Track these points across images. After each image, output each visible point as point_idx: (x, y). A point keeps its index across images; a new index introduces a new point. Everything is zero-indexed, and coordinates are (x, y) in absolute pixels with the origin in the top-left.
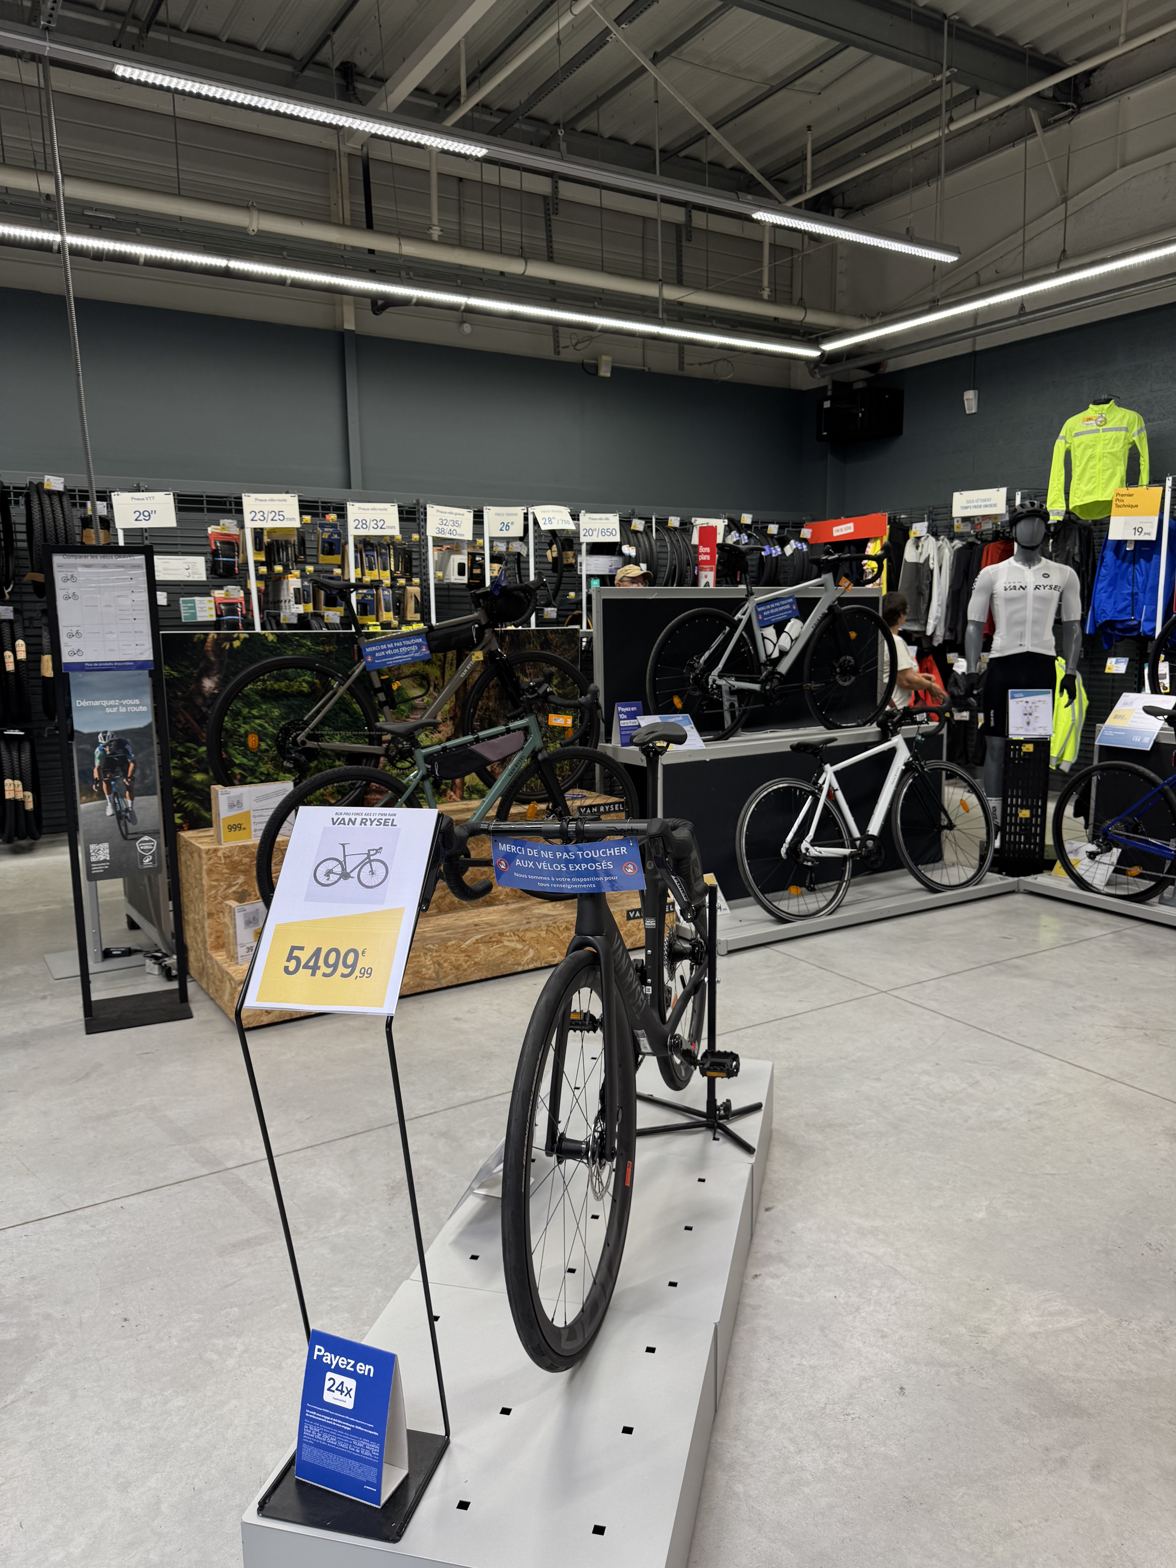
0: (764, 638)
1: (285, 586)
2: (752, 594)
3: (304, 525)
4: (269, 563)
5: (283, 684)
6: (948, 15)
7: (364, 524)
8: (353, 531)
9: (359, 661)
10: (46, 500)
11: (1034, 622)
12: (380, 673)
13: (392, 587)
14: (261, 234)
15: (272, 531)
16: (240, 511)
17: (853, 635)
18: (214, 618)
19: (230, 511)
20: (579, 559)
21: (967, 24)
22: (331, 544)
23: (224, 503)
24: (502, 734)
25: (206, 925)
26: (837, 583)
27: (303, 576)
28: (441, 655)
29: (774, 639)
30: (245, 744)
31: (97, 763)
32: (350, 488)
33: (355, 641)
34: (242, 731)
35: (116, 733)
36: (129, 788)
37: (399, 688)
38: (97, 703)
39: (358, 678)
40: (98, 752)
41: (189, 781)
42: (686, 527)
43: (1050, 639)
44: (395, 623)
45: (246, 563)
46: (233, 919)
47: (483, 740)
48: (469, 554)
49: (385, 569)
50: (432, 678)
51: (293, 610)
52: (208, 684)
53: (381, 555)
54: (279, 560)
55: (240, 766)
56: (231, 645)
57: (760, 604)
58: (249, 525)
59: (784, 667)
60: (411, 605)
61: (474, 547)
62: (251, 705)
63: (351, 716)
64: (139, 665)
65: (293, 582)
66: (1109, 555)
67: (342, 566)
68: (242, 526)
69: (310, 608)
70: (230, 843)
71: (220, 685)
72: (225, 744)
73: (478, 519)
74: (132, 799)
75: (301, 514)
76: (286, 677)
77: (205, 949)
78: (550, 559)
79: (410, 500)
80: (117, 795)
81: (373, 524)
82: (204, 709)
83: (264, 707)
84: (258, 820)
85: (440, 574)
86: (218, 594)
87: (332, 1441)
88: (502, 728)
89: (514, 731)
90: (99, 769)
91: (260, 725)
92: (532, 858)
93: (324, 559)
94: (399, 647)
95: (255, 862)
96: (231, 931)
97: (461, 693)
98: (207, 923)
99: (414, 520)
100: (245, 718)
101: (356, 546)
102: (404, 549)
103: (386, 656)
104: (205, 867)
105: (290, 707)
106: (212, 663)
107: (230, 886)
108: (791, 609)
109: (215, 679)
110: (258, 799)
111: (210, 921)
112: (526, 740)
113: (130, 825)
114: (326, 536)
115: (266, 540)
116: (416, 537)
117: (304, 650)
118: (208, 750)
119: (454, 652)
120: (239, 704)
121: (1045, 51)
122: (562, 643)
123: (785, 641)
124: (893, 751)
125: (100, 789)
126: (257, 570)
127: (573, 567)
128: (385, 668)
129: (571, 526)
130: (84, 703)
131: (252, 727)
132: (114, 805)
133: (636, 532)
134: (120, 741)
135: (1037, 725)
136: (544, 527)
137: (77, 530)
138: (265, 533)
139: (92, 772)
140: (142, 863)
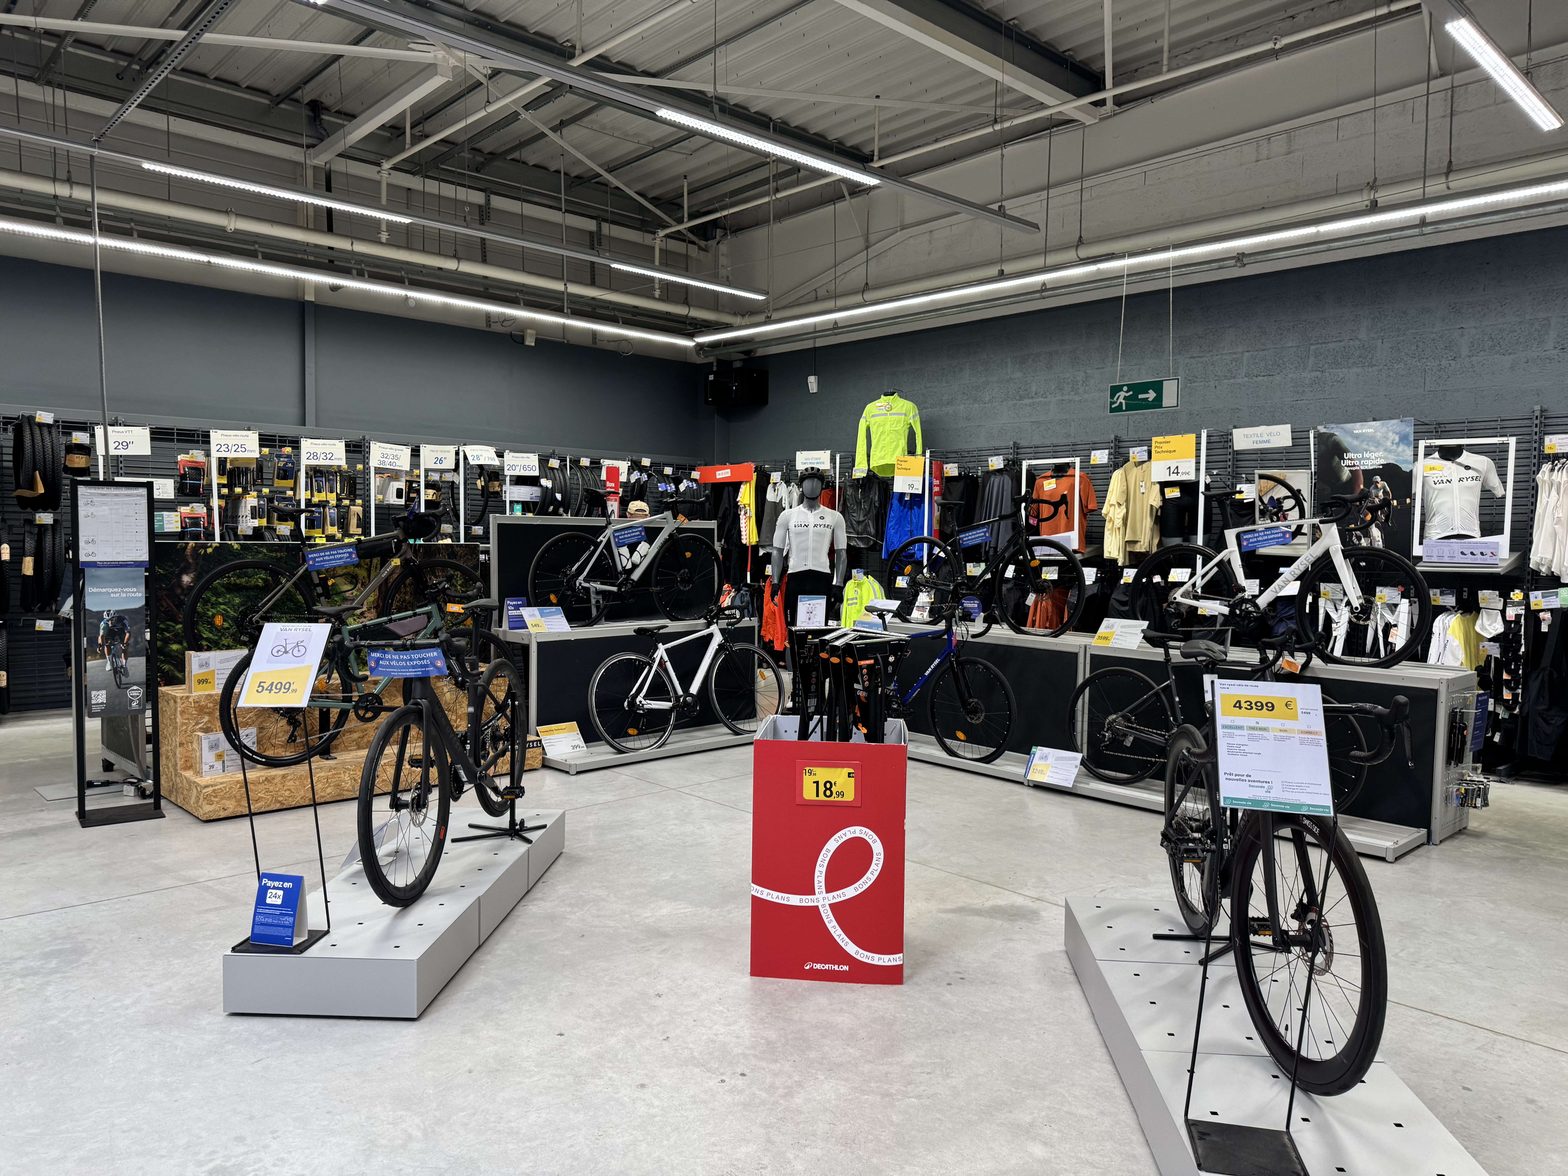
0: (620, 555)
1: (243, 504)
2: (610, 524)
3: (262, 456)
4: (230, 486)
5: (243, 580)
6: (773, 118)
7: (315, 456)
8: (304, 462)
9: (303, 564)
10: (37, 431)
11: (814, 550)
12: (319, 573)
13: (337, 506)
14: (237, 231)
15: (234, 460)
16: (208, 443)
17: (688, 555)
18: (179, 530)
19: (197, 442)
20: (504, 488)
21: (788, 125)
22: (285, 471)
23: (193, 435)
24: (410, 617)
25: (178, 752)
26: (675, 517)
27: (259, 497)
28: (368, 560)
29: (628, 556)
30: (212, 624)
31: (101, 632)
32: (305, 425)
33: (301, 550)
34: (210, 613)
35: (117, 611)
36: (125, 651)
37: (333, 584)
38: (104, 590)
39: (301, 576)
40: (102, 625)
41: (167, 650)
42: (596, 465)
43: (826, 561)
44: (339, 536)
45: (210, 485)
46: (200, 744)
47: (395, 620)
48: (407, 481)
49: (332, 492)
50: (361, 577)
51: (249, 524)
52: (186, 579)
53: (329, 480)
54: (239, 483)
55: (207, 639)
56: (206, 551)
57: (616, 531)
58: (215, 455)
59: (636, 576)
60: (354, 521)
61: (412, 476)
62: (218, 595)
63: (295, 605)
64: (137, 564)
65: (251, 501)
66: (895, 502)
67: (294, 489)
68: (208, 455)
69: (264, 522)
70: (198, 692)
71: (196, 580)
72: (197, 623)
73: (416, 453)
74: (126, 659)
75: (261, 446)
76: (246, 575)
77: (176, 770)
78: (480, 487)
79: (356, 436)
80: (115, 656)
81: (322, 456)
82: (182, 597)
83: (228, 596)
84: (221, 676)
85: (381, 497)
86: (184, 510)
87: (270, 920)
88: (410, 613)
89: (420, 615)
90: (102, 637)
91: (224, 610)
92: (388, 660)
93: (279, 483)
94: (334, 555)
95: (218, 707)
96: (198, 754)
97: (383, 589)
98: (179, 750)
99: (360, 452)
100: (212, 604)
101: (307, 473)
102: (349, 476)
103: (324, 561)
104: (179, 709)
105: (248, 597)
106: (190, 564)
107: (197, 724)
108: (641, 534)
109: (192, 575)
110: (221, 662)
111: (181, 749)
112: (429, 622)
113: (123, 678)
114: (281, 464)
115: (228, 466)
116: (360, 467)
117: (261, 556)
118: (184, 627)
119: (379, 558)
120: (209, 594)
121: (849, 144)
122: (465, 554)
123: (636, 558)
124: (710, 636)
125: (103, 651)
126: (219, 491)
127: (498, 495)
128: (323, 570)
129: (496, 462)
130: (95, 590)
131: (218, 611)
132: (112, 663)
133: (552, 469)
134: (120, 618)
135: (815, 620)
136: (472, 463)
137: (63, 453)
138: (228, 461)
139: (97, 639)
140: (131, 706)
